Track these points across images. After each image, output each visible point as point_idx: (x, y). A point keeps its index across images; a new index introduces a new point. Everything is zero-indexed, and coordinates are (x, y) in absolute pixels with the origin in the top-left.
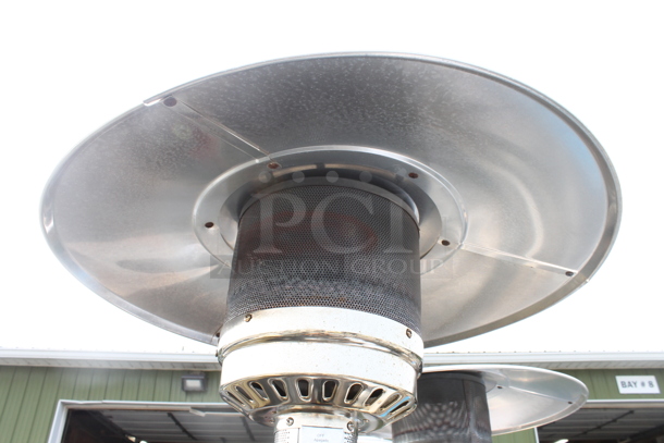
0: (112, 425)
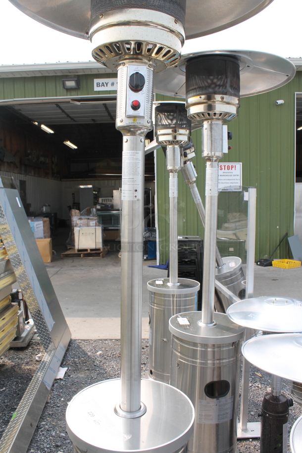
0: (21, 114)
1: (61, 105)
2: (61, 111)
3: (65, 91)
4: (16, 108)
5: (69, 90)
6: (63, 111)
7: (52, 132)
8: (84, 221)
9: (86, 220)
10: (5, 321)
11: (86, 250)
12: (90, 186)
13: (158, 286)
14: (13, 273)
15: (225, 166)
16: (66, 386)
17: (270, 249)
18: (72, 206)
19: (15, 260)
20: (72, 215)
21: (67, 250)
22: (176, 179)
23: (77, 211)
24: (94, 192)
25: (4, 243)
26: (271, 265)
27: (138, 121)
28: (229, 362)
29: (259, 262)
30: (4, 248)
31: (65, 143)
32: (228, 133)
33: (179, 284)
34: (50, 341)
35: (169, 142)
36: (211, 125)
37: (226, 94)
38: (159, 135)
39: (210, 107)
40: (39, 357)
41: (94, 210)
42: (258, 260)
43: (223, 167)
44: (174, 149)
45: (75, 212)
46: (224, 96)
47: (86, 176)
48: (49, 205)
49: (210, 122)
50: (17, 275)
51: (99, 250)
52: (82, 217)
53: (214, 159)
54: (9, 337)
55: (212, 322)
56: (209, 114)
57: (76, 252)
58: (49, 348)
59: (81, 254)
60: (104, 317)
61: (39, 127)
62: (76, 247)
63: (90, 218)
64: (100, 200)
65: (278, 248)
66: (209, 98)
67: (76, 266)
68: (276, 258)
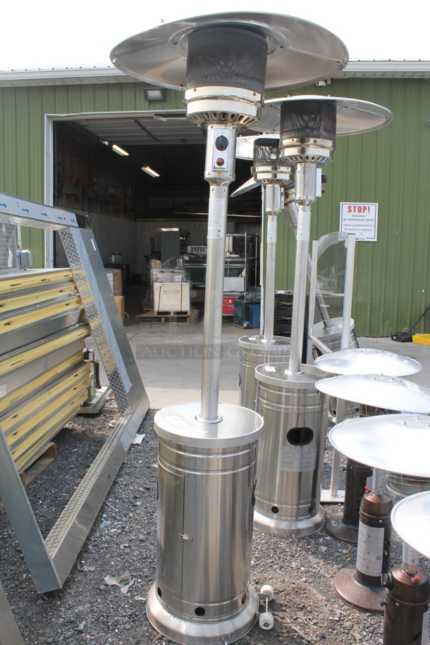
1: (140, 120)
2: (140, 128)
3: (147, 103)
4: (82, 123)
5: (152, 102)
6: (143, 128)
7: (126, 154)
8: (167, 275)
9: (170, 274)
10: (77, 378)
11: (168, 313)
12: (176, 229)
13: (252, 341)
14: (88, 324)
15: (355, 207)
16: (144, 451)
17: (411, 320)
18: (150, 256)
19: (90, 310)
20: (151, 266)
21: (143, 312)
22: (275, 222)
23: (158, 262)
24: (181, 238)
25: (79, 290)
26: (411, 341)
27: (222, 174)
28: (314, 409)
29: (395, 336)
30: (79, 296)
31: (143, 169)
32: (323, 176)
33: (274, 341)
34: (127, 404)
35: (268, 181)
36: (304, 167)
37: (319, 137)
38: (257, 173)
39: (303, 151)
40: (113, 424)
41: (181, 260)
42: (395, 333)
43: (352, 209)
44: (274, 188)
45: (155, 263)
46: (317, 139)
47: (169, 215)
48: (120, 254)
49: (303, 165)
50: (92, 327)
51: (186, 313)
52: (164, 270)
53: (307, 203)
54: (81, 397)
55: (299, 370)
56: (301, 158)
57: (156, 315)
58: (125, 413)
59: (161, 318)
60: (189, 388)
61: (110, 147)
62: (156, 309)
63: (175, 271)
64: (189, 249)
65: (423, 318)
66: (302, 141)
67: (154, 333)
68: (419, 332)
